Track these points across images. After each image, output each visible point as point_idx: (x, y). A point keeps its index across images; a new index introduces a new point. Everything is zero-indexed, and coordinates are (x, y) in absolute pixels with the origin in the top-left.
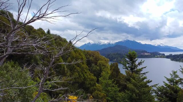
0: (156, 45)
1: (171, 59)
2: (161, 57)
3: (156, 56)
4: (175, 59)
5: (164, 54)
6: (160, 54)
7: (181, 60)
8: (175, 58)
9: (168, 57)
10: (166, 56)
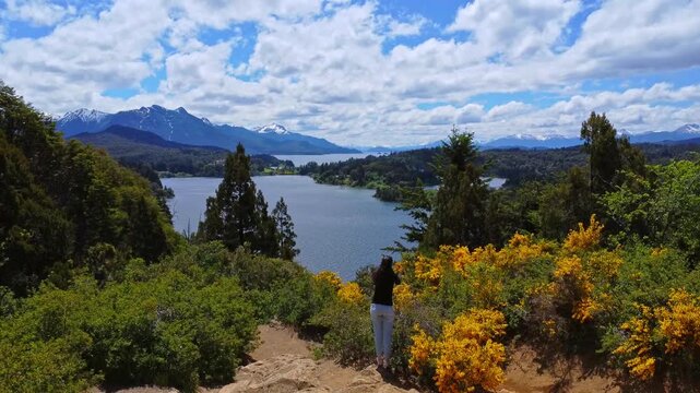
0: (262, 131)
1: (315, 178)
2: (283, 173)
3: (266, 171)
4: (327, 179)
5: (290, 163)
6: (277, 163)
7: (347, 180)
8: (328, 175)
9: (304, 171)
10: (298, 169)
